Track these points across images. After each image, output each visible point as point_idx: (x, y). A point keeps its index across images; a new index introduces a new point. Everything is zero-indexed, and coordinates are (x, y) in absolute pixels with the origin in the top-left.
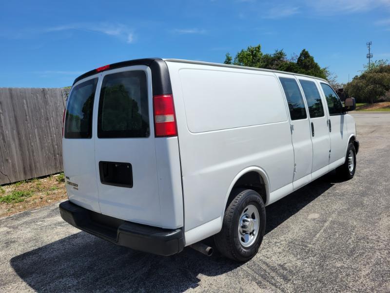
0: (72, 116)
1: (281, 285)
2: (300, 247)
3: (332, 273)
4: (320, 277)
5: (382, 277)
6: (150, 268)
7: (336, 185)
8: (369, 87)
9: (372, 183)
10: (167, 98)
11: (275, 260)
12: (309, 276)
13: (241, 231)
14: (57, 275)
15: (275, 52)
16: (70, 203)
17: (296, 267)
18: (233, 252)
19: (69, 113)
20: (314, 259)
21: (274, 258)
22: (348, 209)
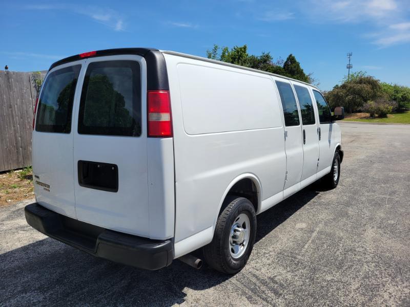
0: (45, 106)
1: (272, 300)
2: (289, 258)
3: (322, 287)
4: (312, 291)
5: (372, 291)
6: (130, 280)
7: (321, 193)
8: (349, 97)
9: (355, 193)
10: (164, 94)
11: (265, 272)
12: (301, 290)
13: (232, 242)
14: (19, 289)
15: (261, 55)
16: (37, 205)
17: (287, 280)
18: (223, 265)
19: (42, 102)
20: (304, 271)
21: (263, 270)
22: (334, 219)
